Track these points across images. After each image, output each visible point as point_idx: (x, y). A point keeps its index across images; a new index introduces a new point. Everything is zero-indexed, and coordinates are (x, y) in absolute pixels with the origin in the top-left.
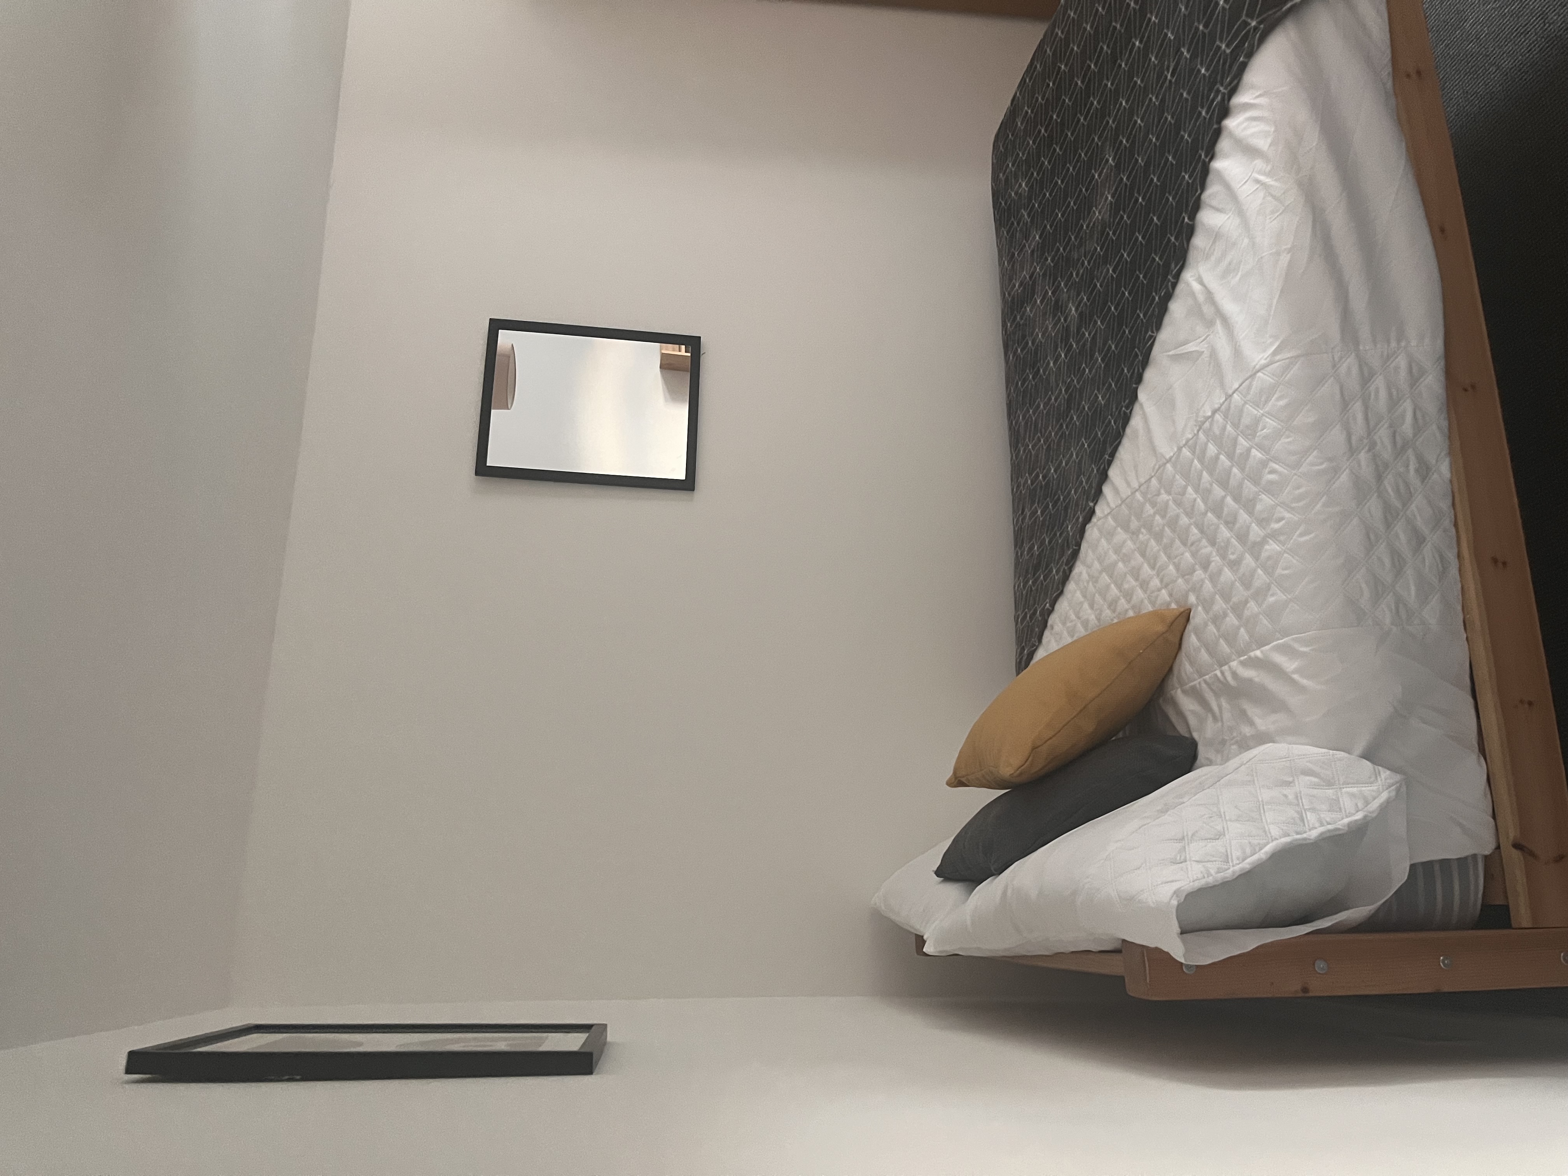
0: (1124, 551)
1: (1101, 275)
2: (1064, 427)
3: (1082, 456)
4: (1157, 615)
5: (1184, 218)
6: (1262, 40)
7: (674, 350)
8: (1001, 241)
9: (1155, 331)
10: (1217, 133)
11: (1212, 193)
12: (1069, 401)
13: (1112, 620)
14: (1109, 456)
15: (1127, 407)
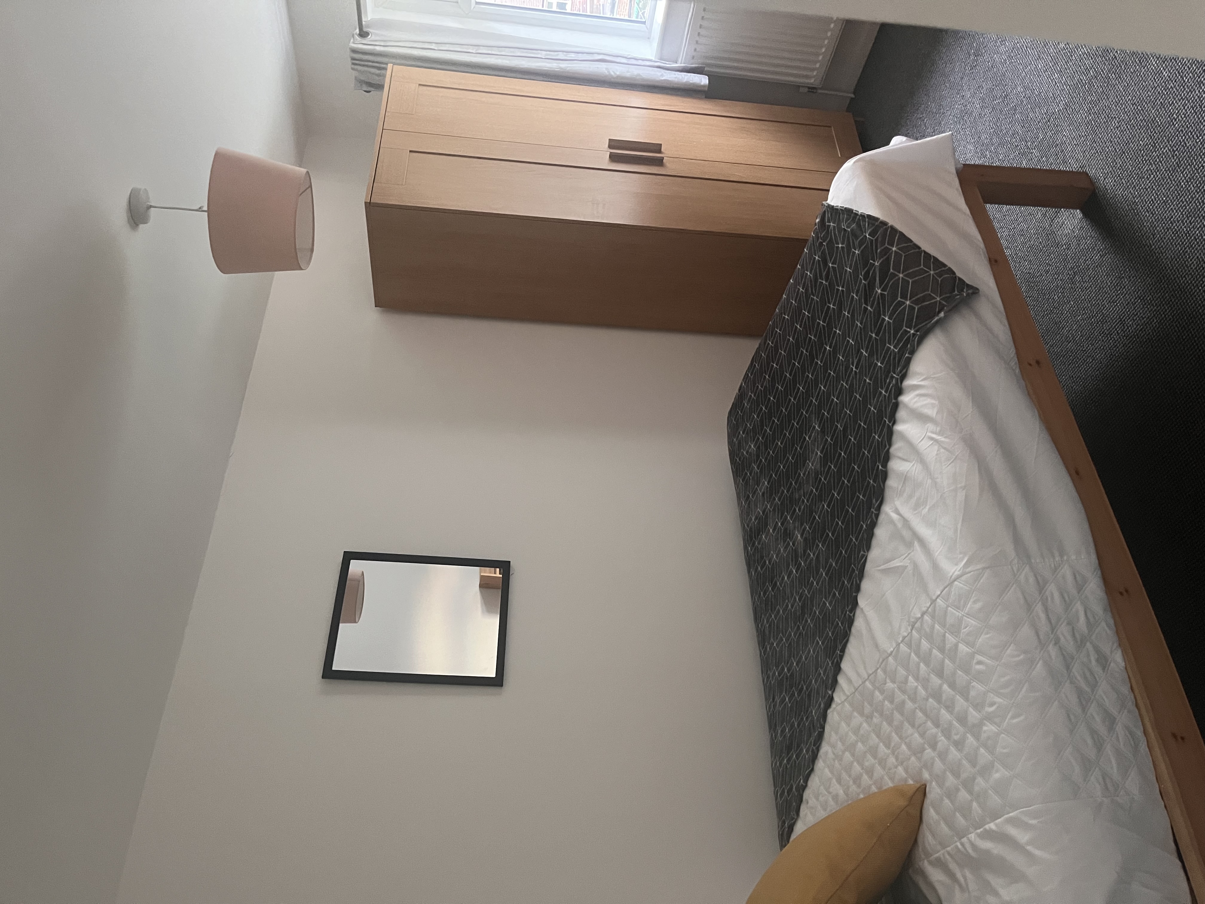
0: (862, 732)
1: (818, 509)
2: (801, 628)
3: (818, 652)
4: (898, 791)
5: (878, 466)
6: (920, 342)
7: (490, 573)
8: (738, 486)
9: (866, 551)
10: (896, 406)
11: (897, 448)
12: (803, 607)
13: (858, 795)
14: (840, 652)
15: (851, 611)
